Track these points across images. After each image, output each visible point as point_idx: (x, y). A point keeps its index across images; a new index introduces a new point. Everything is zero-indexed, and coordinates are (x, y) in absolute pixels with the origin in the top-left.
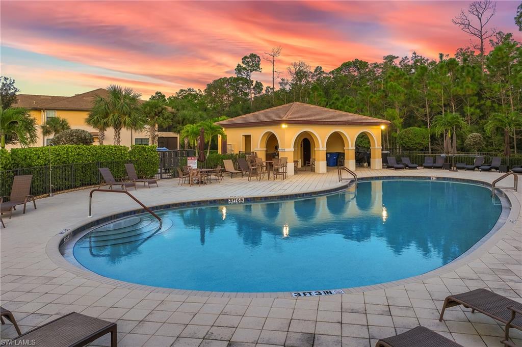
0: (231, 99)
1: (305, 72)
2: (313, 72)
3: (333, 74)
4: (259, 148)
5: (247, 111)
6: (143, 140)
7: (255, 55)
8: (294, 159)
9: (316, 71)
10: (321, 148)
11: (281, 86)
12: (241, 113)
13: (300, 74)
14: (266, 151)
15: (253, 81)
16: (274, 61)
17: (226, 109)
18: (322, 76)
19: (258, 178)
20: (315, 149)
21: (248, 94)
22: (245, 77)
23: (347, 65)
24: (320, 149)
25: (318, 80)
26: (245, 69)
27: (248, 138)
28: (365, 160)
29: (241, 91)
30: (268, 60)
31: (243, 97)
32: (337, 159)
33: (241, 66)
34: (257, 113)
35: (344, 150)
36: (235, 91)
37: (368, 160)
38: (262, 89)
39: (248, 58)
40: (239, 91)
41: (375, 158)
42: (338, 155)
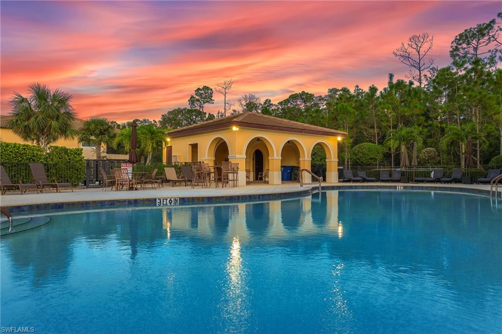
1: (255, 104)
2: (263, 104)
3: (281, 105)
4: (206, 157)
7: (208, 87)
8: (246, 168)
9: (265, 103)
10: (275, 158)
13: (251, 106)
14: (215, 161)
15: (206, 113)
16: (226, 93)
18: (271, 109)
20: (269, 158)
22: (198, 108)
23: (294, 97)
26: (198, 100)
27: (194, 147)
28: (320, 173)
29: (194, 122)
30: (219, 92)
32: (291, 173)
33: (194, 98)
35: (299, 163)
36: (189, 123)
37: (323, 174)
39: (201, 90)
41: (331, 171)
42: (292, 168)
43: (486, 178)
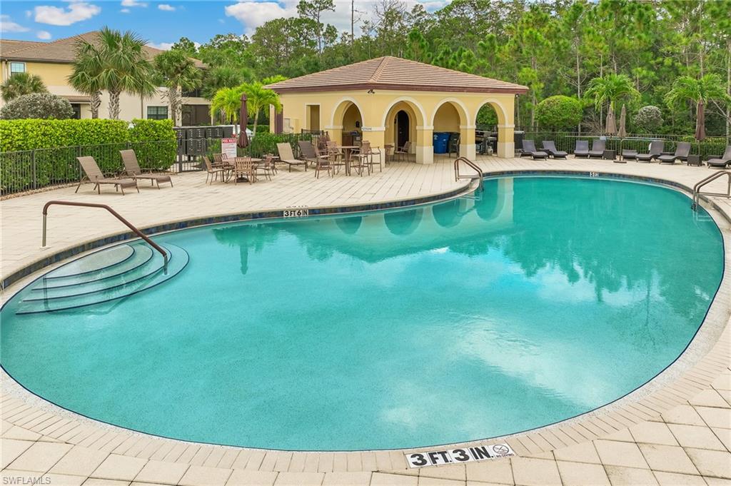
0: (291, 49)
1: (399, 12)
2: (411, 13)
3: (439, 16)
4: (331, 124)
5: (315, 67)
6: (159, 109)
8: (385, 142)
9: (414, 11)
10: (425, 127)
11: (364, 31)
12: (304, 70)
13: (392, 16)
14: (343, 129)
15: (323, 24)
17: (284, 65)
18: (423, 19)
19: (330, 171)
20: (417, 128)
21: (316, 43)
22: (312, 18)
23: (459, 3)
24: (425, 129)
25: (417, 24)
26: (311, 6)
27: (315, 109)
29: (305, 38)
31: (309, 47)
32: (448, 142)
33: (305, 2)
34: (328, 71)
35: (459, 129)
36: (297, 39)
37: (493, 144)
38: (336, 36)
40: (302, 38)
41: (504, 142)
42: (450, 136)
43: (721, 158)
